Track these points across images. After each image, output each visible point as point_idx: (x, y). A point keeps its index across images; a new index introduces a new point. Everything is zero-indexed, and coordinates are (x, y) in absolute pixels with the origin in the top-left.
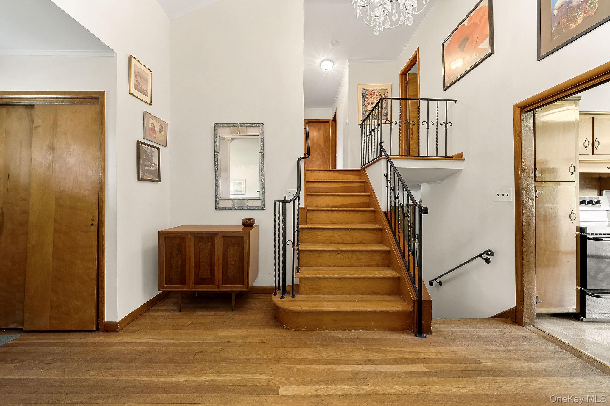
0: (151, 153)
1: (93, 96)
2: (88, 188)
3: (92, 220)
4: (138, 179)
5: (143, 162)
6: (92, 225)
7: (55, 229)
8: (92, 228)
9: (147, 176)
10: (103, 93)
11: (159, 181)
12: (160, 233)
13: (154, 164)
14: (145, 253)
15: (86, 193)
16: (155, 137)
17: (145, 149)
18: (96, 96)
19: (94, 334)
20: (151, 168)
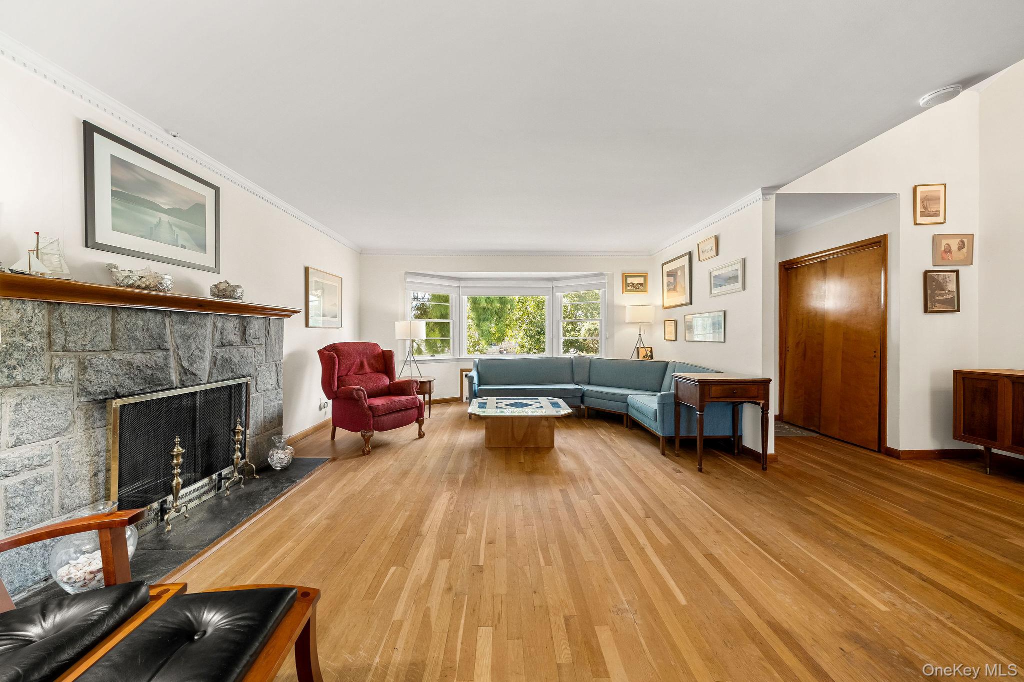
0: (944, 279)
1: (876, 240)
2: (871, 324)
3: (875, 352)
4: (926, 311)
5: (933, 291)
6: (875, 356)
7: (843, 358)
8: (875, 360)
9: (938, 307)
10: (886, 237)
11: (958, 310)
12: (956, 373)
13: (949, 291)
14: (935, 394)
15: (869, 328)
16: (950, 259)
17: (936, 277)
18: (880, 239)
19: (876, 453)
20: (945, 297)
